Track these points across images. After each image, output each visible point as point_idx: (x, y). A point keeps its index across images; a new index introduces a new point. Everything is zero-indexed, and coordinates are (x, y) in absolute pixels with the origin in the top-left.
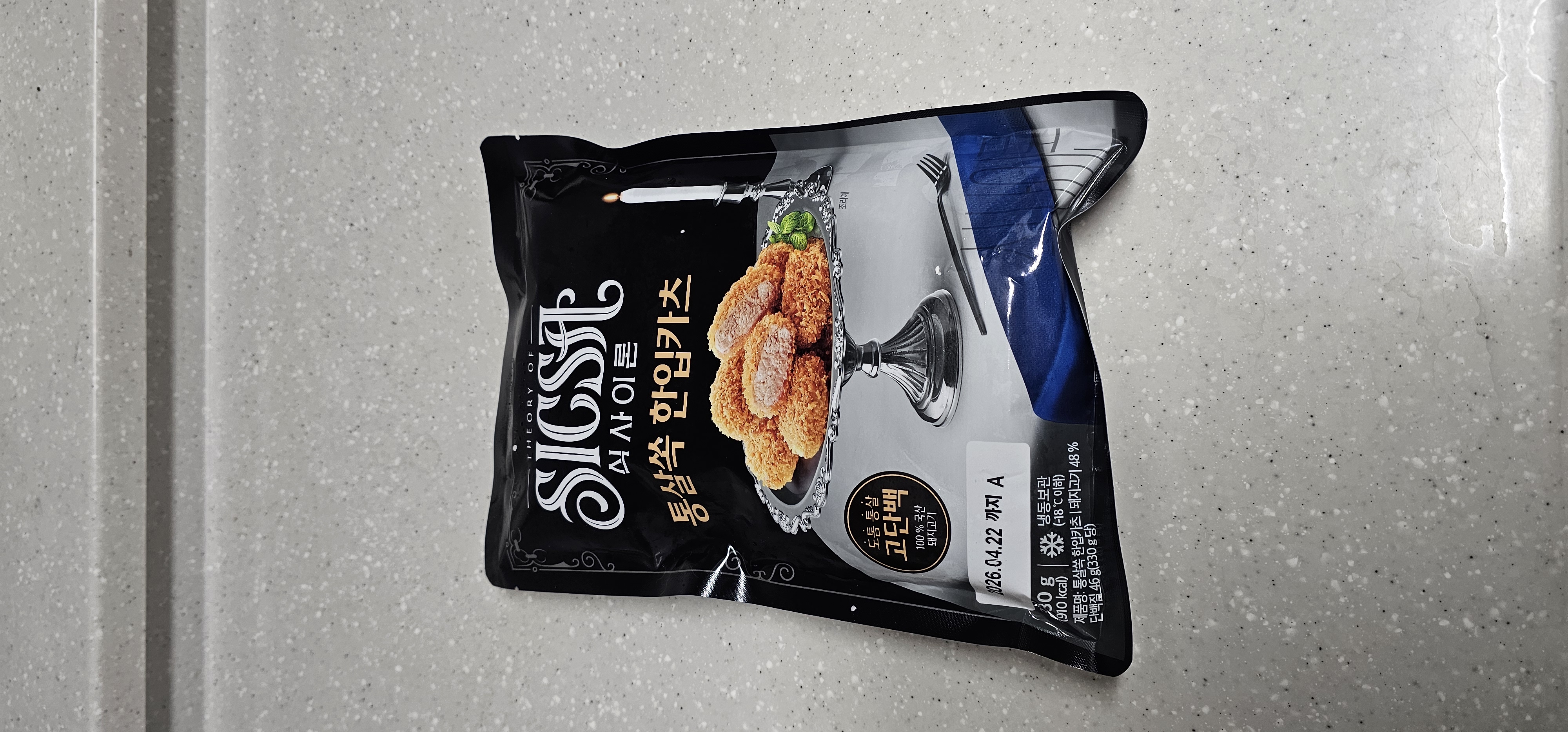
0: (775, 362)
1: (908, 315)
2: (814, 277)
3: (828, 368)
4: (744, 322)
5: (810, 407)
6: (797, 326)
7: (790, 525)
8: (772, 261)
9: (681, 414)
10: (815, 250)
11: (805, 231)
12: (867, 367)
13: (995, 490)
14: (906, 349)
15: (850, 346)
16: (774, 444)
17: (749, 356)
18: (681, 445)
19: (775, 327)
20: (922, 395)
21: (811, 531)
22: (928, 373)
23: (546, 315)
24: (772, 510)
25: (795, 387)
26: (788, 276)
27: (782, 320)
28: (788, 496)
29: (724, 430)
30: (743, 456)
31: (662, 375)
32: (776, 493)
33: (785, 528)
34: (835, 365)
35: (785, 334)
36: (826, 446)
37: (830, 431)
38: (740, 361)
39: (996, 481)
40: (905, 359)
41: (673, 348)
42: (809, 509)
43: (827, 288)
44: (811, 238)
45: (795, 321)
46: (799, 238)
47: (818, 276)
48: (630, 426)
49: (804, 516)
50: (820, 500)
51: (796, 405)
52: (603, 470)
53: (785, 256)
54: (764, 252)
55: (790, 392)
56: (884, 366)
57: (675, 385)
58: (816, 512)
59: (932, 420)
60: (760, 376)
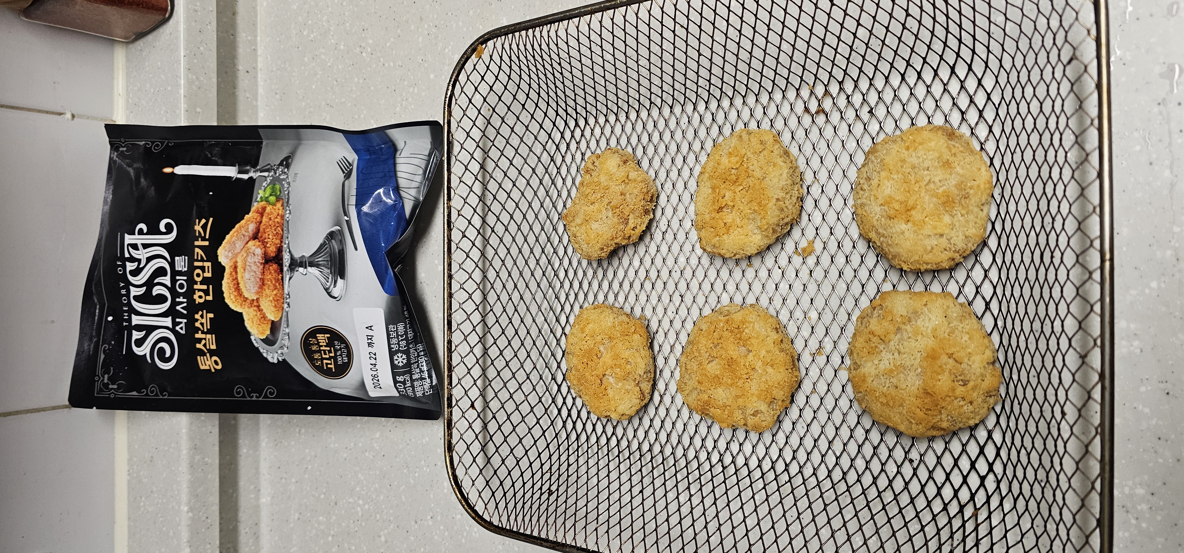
0: (254, 268)
1: (321, 241)
2: (277, 220)
3: (282, 271)
4: (239, 245)
5: (275, 292)
6: (265, 247)
7: (273, 358)
8: (258, 212)
9: (210, 298)
10: (279, 205)
11: (275, 195)
12: (301, 269)
13: (370, 333)
14: (320, 259)
15: (292, 258)
16: (259, 313)
17: (239, 264)
18: (211, 315)
19: (253, 248)
20: (328, 284)
21: (284, 360)
22: (331, 272)
23: (129, 239)
24: (262, 351)
25: (266, 282)
26: (265, 219)
27: (258, 243)
28: (269, 341)
29: (233, 306)
30: (243, 321)
31: (198, 275)
32: (262, 340)
33: (271, 360)
34: (285, 269)
35: (259, 251)
36: (284, 314)
37: (286, 305)
38: (236, 267)
39: (370, 328)
40: (320, 265)
41: (202, 260)
42: (281, 347)
43: (282, 226)
44: (278, 199)
45: (264, 243)
46: (272, 199)
47: (278, 220)
48: (185, 305)
49: (279, 352)
50: (286, 342)
51: (268, 292)
52: (173, 330)
53: (264, 209)
54: (255, 206)
55: (263, 284)
56: (309, 269)
57: (205, 281)
58: (286, 349)
59: (335, 298)
60: (247, 275)
